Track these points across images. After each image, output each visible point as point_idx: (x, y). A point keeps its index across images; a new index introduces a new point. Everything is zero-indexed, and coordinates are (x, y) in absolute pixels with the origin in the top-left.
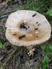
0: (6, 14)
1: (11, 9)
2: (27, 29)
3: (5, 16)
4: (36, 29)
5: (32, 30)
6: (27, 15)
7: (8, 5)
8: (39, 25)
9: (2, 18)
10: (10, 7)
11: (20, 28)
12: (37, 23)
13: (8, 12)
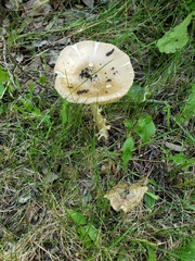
0: (46, 38)
1: (61, 21)
2: (93, 80)
3: (45, 42)
4: (109, 80)
5: (102, 82)
7: (53, 7)
8: (114, 74)
9: (36, 49)
10: (60, 17)
11: (81, 77)
12: (113, 69)
13: (53, 30)
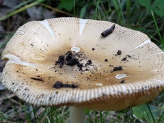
2: (84, 69)
4: (118, 69)
5: (102, 72)
6: (81, 31)
8: (125, 59)
11: (58, 65)
12: (119, 53)
